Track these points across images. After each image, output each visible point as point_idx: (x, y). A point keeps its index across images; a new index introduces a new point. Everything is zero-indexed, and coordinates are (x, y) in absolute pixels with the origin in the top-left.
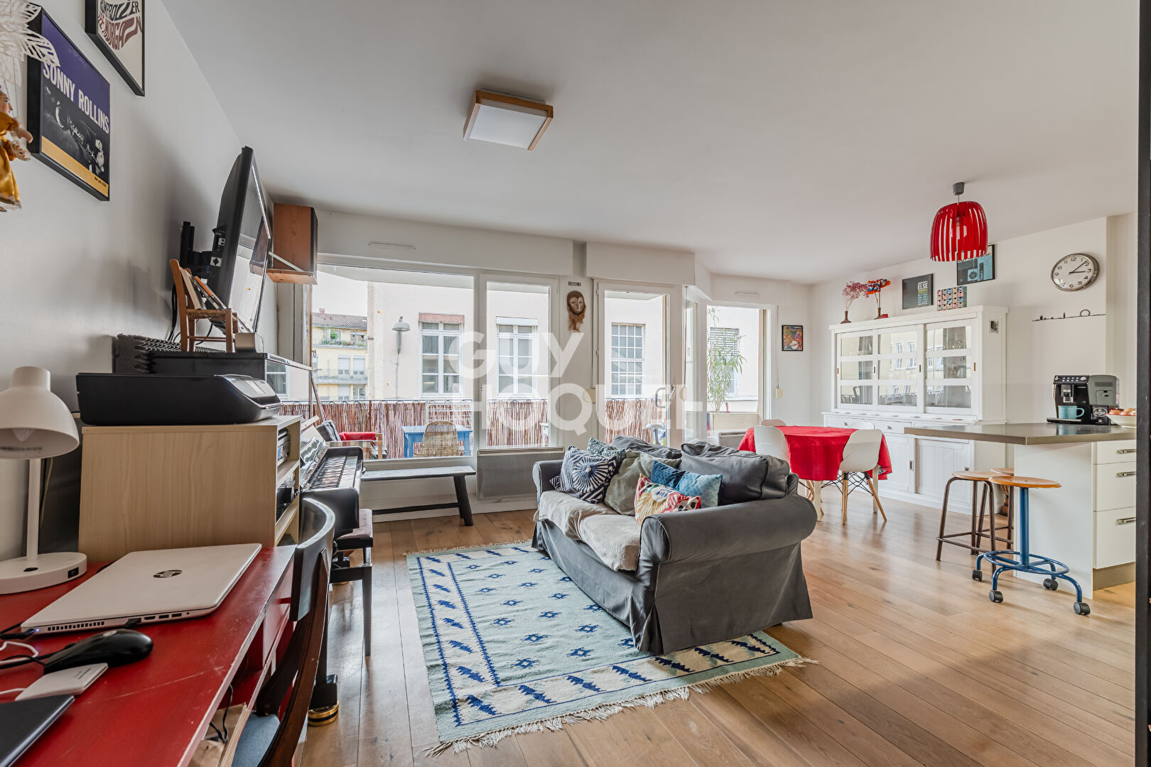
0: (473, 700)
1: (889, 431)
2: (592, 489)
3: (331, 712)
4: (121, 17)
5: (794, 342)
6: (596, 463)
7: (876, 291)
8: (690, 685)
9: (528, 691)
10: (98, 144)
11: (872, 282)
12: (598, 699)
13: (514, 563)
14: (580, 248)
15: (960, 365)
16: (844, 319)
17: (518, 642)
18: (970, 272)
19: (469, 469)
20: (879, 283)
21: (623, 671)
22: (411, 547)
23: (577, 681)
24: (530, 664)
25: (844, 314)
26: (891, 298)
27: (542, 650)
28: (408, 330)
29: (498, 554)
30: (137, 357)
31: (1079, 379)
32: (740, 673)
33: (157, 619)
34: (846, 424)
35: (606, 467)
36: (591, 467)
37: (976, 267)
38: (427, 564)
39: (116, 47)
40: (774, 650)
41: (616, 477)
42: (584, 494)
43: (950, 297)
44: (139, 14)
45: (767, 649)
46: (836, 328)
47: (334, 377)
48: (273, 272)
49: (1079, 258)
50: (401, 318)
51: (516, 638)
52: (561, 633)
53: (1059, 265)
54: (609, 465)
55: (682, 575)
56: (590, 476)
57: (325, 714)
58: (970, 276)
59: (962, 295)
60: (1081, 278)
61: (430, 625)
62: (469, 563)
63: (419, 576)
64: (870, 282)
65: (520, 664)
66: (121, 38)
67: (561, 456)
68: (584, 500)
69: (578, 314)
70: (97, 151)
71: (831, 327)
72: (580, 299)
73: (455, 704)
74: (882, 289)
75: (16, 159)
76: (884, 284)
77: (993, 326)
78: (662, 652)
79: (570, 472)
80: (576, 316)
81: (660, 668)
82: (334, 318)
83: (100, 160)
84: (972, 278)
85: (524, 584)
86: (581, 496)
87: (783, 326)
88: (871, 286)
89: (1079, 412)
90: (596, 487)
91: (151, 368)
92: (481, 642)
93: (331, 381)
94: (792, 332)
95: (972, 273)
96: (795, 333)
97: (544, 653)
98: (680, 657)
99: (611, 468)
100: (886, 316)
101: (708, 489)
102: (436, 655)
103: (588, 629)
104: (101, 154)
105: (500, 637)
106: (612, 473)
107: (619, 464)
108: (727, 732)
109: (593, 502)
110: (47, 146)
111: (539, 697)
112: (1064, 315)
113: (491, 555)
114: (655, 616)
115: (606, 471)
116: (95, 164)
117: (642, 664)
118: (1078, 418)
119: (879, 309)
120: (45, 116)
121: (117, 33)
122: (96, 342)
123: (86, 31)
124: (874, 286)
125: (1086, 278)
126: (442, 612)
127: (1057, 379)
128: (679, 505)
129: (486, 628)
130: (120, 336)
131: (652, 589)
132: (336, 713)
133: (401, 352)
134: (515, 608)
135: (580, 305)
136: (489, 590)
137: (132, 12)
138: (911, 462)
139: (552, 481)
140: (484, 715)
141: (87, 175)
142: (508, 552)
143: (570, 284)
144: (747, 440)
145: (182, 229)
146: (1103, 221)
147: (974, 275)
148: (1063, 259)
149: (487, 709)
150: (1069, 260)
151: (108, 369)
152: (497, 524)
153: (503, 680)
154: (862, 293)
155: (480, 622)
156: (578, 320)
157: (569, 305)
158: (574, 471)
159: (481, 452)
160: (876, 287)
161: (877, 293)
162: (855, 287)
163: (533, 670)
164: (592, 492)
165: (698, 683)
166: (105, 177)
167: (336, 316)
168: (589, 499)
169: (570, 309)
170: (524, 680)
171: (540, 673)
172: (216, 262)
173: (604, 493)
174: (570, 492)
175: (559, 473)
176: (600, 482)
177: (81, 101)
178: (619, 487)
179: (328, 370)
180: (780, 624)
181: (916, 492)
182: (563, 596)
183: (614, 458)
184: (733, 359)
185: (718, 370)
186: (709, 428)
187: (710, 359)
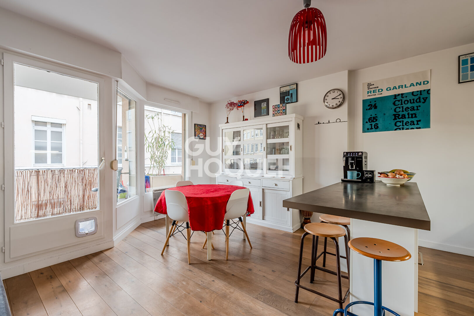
1: (249, 184)
5: (201, 134)
7: (242, 106)
11: (240, 101)
15: (282, 147)
16: (226, 122)
18: (286, 97)
20: (243, 102)
25: (227, 118)
26: (249, 110)
31: (358, 154)
34: (228, 181)
37: (289, 95)
43: (279, 109)
46: (222, 126)
49: (336, 91)
53: (327, 95)
58: (286, 100)
59: (285, 108)
60: (337, 102)
64: (239, 101)
71: (220, 126)
74: (245, 105)
76: (246, 102)
77: (298, 126)
84: (287, 101)
87: (195, 124)
88: (240, 103)
89: (358, 175)
94: (200, 128)
95: (287, 98)
96: (202, 129)
100: (247, 120)
112: (329, 121)
118: (357, 179)
119: (244, 116)
124: (241, 103)
125: (339, 102)
127: (345, 154)
138: (260, 202)
146: (346, 72)
147: (288, 99)
148: (329, 92)
150: (332, 92)
154: (235, 108)
160: (243, 104)
161: (243, 107)
162: (232, 104)
181: (263, 219)
184: (169, 143)
185: (160, 150)
186: (149, 187)
187: (156, 144)
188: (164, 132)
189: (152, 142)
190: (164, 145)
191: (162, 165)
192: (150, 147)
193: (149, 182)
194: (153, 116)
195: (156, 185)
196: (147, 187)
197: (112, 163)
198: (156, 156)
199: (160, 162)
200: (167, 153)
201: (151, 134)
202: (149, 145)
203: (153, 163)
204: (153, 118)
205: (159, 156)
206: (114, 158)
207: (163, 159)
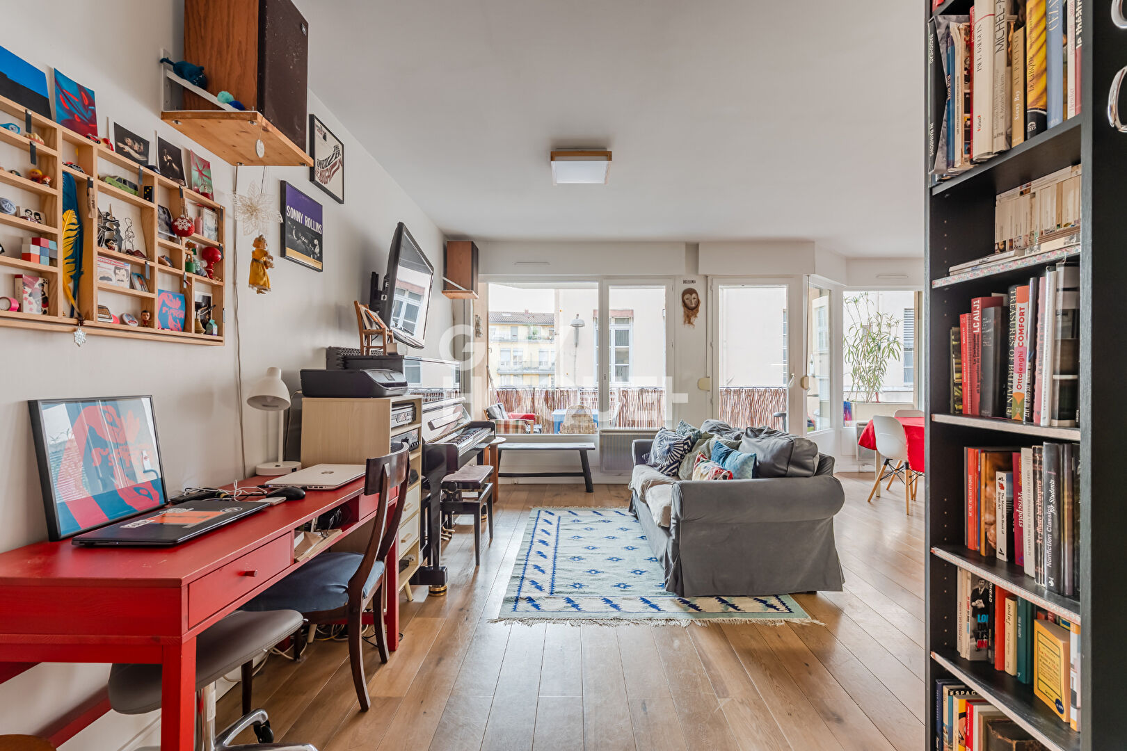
0: (530, 600)
2: (669, 464)
3: (442, 589)
4: (329, 164)
6: (673, 442)
8: (693, 620)
9: (569, 601)
10: (316, 242)
12: (616, 614)
13: (609, 521)
14: (693, 248)
17: (581, 572)
19: (591, 445)
21: (647, 602)
22: (538, 503)
23: (607, 601)
24: (581, 586)
27: (596, 580)
28: (583, 325)
29: (600, 514)
30: (338, 359)
32: (743, 619)
33: (313, 488)
35: (682, 445)
36: (670, 445)
38: (544, 515)
39: (326, 183)
40: (789, 610)
41: (688, 455)
42: (662, 468)
44: (340, 157)
45: (782, 608)
47: (535, 368)
48: (446, 292)
50: (578, 315)
51: (580, 570)
52: (615, 572)
54: (685, 444)
55: (703, 533)
56: (668, 453)
57: (437, 590)
61: (526, 553)
62: (575, 518)
63: (534, 523)
65: (574, 586)
66: (329, 176)
67: (653, 437)
68: (662, 473)
69: (692, 309)
70: (314, 246)
72: (694, 295)
73: (517, 600)
75: (269, 268)
78: (683, 596)
79: (657, 450)
80: (691, 310)
81: (678, 605)
82: (536, 317)
83: (317, 250)
85: (608, 537)
86: (660, 469)
90: (672, 462)
91: (345, 367)
92: (554, 569)
93: (533, 372)
97: (594, 582)
98: (698, 602)
99: (686, 447)
101: (744, 465)
102: (521, 571)
103: (639, 572)
104: (318, 247)
105: (569, 568)
106: (687, 451)
107: (693, 443)
108: (701, 651)
109: (668, 475)
110: (289, 252)
111: (575, 606)
113: (595, 514)
114: (679, 564)
115: (682, 449)
116: (314, 253)
117: (666, 600)
120: (288, 237)
121: (327, 174)
122: (317, 351)
123: (310, 181)
126: (538, 547)
128: (715, 477)
129: (562, 561)
130: (330, 348)
131: (677, 542)
132: (445, 590)
133: (578, 346)
134: (593, 551)
135: (693, 301)
136: (579, 537)
137: (336, 158)
139: (644, 456)
140: (534, 609)
141: (310, 261)
142: (610, 514)
143: (685, 282)
144: (868, 430)
145: (371, 277)
149: (537, 607)
151: (323, 367)
152: (613, 493)
153: (556, 593)
155: (561, 557)
156: (693, 315)
157: (684, 301)
158: (659, 448)
159: (603, 431)
163: (581, 590)
164: (668, 467)
165: (701, 619)
166: (320, 259)
167: (538, 315)
168: (665, 472)
169: (685, 305)
170: (570, 595)
171: (584, 593)
172: (384, 298)
173: (677, 468)
174: (655, 466)
175: (649, 451)
176: (676, 458)
177: (306, 221)
178: (688, 463)
179: (531, 361)
180: (814, 593)
182: (633, 549)
183: (689, 438)
184: (889, 345)
185: (872, 358)
186: (851, 419)
187: (863, 347)
188: (879, 325)
189: (855, 345)
190: (879, 349)
191: (874, 385)
192: (851, 354)
193: (850, 413)
194: (857, 297)
195: (862, 417)
196: (846, 420)
197: (802, 380)
198: (862, 370)
199: (872, 379)
200: (884, 362)
201: (854, 331)
202: (849, 350)
203: (856, 381)
204: (856, 301)
205: (867, 369)
206: (804, 374)
207: (876, 373)
